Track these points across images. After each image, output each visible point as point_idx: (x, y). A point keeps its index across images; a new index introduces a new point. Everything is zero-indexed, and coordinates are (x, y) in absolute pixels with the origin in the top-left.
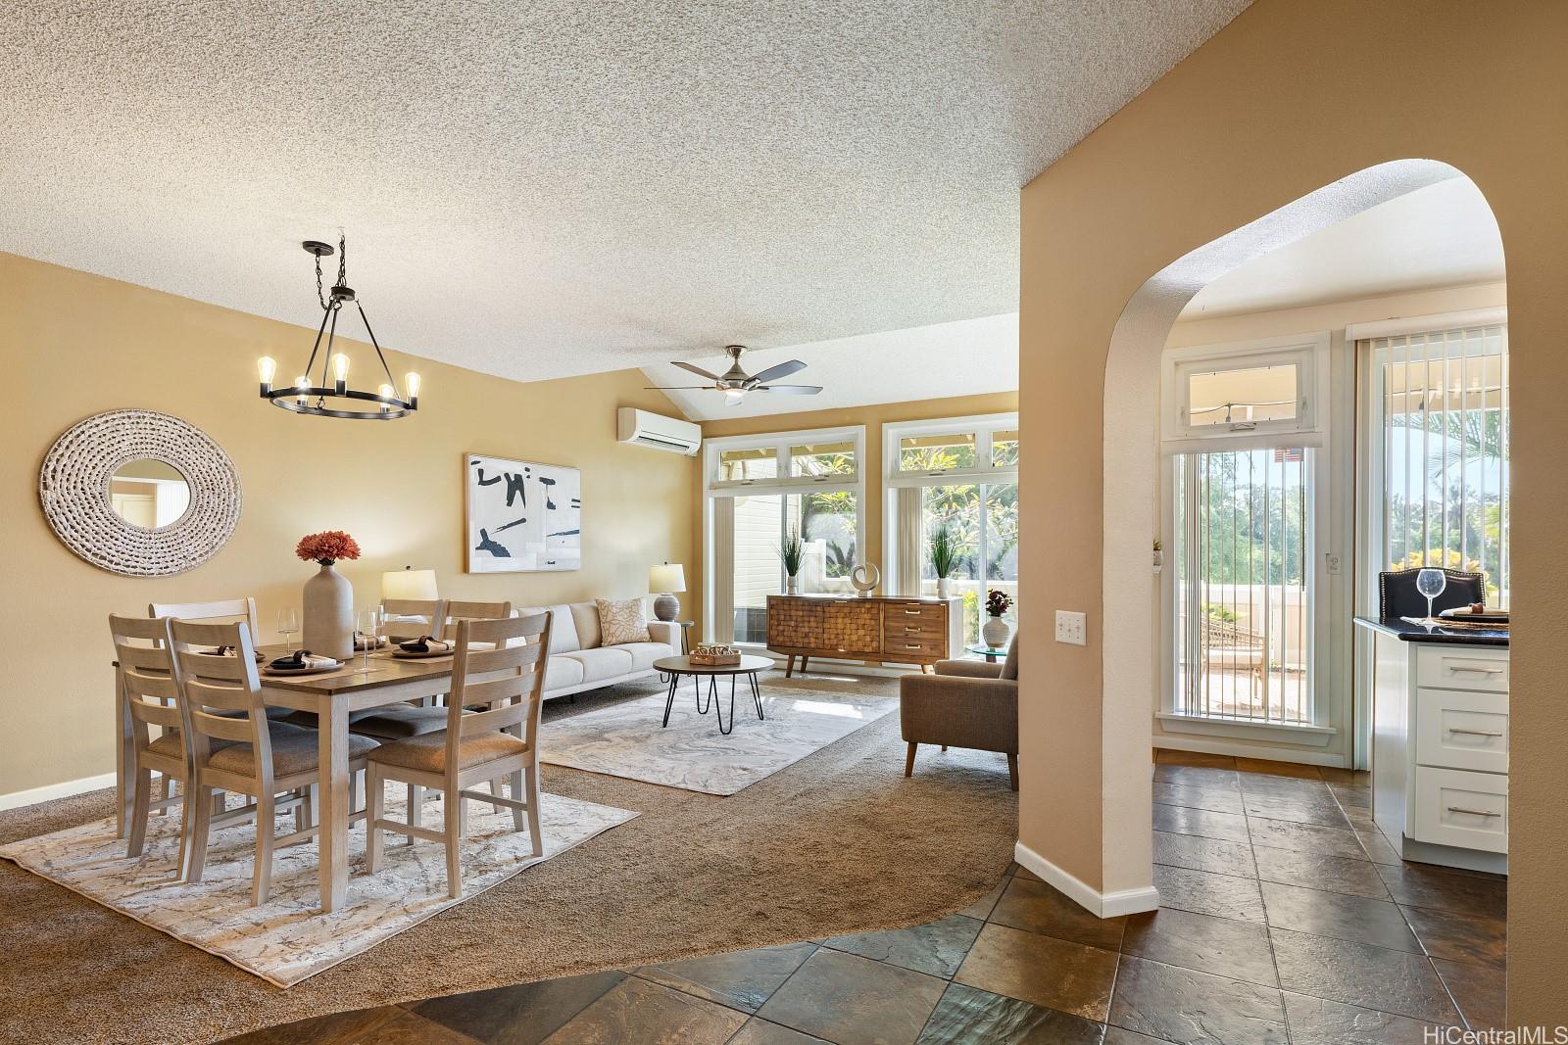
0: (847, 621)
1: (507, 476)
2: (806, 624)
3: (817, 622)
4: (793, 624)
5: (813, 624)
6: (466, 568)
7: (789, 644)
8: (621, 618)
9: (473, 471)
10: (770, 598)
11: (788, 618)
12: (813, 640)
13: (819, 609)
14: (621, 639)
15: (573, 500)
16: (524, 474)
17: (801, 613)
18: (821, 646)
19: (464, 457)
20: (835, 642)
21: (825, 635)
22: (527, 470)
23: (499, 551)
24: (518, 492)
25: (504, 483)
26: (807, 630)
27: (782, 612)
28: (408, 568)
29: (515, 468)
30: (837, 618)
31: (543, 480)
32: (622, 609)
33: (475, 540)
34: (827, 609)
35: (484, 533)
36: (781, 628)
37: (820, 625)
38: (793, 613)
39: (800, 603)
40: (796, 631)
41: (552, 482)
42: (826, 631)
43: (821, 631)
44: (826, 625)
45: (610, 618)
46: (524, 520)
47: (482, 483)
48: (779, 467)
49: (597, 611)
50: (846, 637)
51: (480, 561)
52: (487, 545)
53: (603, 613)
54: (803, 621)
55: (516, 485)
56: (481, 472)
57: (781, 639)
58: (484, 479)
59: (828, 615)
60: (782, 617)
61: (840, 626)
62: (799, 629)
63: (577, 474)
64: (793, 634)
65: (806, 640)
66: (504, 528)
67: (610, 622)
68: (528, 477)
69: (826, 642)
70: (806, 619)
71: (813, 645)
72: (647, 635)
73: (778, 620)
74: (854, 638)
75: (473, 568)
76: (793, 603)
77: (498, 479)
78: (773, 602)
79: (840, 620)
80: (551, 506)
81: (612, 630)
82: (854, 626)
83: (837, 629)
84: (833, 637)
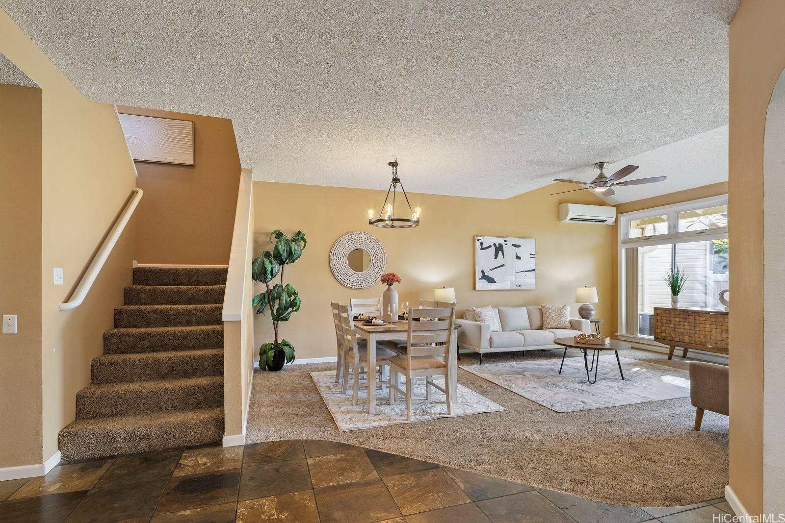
0: (714, 327)
1: (495, 245)
2: (682, 327)
3: (690, 326)
4: (672, 326)
5: (687, 327)
6: (474, 288)
7: (669, 338)
8: (554, 315)
9: (478, 244)
10: (656, 309)
11: (668, 322)
12: (687, 337)
13: (691, 317)
14: (553, 326)
15: (531, 254)
16: (504, 243)
17: (678, 320)
18: (693, 342)
19: (474, 237)
20: (704, 340)
21: (696, 335)
22: (505, 241)
23: (491, 280)
24: (500, 252)
25: (493, 248)
26: (682, 330)
27: (664, 318)
28: (444, 287)
29: (499, 241)
30: (705, 324)
31: (514, 245)
32: (554, 311)
33: (479, 275)
34: (697, 318)
35: (483, 272)
36: (664, 328)
37: (693, 328)
38: (673, 319)
39: (677, 313)
40: (674, 331)
41: (519, 246)
42: (697, 332)
43: (692, 331)
44: (697, 329)
45: (547, 315)
46: (503, 265)
47: (482, 249)
48: (669, 227)
49: (541, 311)
50: (713, 337)
51: (481, 285)
52: (484, 277)
53: (544, 312)
54: (680, 325)
55: (499, 249)
56: (482, 244)
57: (664, 335)
58: (483, 247)
59: (698, 322)
60: (665, 321)
61: (708, 330)
62: (676, 330)
63: (533, 242)
64: (672, 332)
65: (682, 337)
66: (493, 269)
67: (547, 317)
68: (506, 244)
69: (697, 339)
70: (682, 323)
71: (687, 341)
72: (569, 325)
73: (662, 323)
74: (719, 338)
75: (477, 288)
76: (672, 313)
77: (490, 246)
78: (658, 311)
79: (707, 326)
80: (518, 258)
81: (549, 320)
82: (719, 331)
83: (705, 331)
84: (702, 336)
